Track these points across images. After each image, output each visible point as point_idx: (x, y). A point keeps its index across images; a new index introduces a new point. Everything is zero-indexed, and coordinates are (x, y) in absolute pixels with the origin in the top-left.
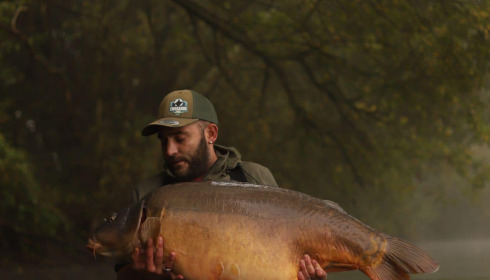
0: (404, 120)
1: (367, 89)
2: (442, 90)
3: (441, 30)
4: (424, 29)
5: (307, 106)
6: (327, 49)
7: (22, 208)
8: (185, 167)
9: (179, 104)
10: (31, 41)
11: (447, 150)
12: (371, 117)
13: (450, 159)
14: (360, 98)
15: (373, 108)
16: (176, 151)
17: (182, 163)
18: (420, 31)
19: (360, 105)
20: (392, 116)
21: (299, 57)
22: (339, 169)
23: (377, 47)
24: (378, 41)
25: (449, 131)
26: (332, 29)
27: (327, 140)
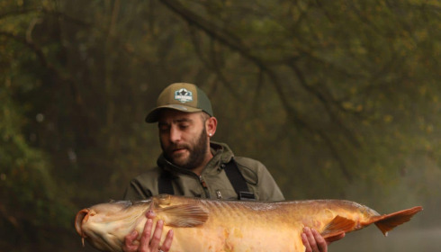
0: (388, 119)
1: (354, 90)
2: (423, 90)
3: (422, 35)
4: (406, 33)
5: (299, 106)
6: (316, 54)
7: (40, 203)
8: (186, 155)
9: (183, 93)
10: (45, 50)
11: (428, 146)
12: (358, 116)
13: (431, 154)
14: (347, 99)
15: (359, 108)
16: (179, 138)
17: (184, 151)
18: (401, 36)
19: (347, 105)
20: (377, 115)
21: (291, 61)
22: (328, 165)
23: (362, 51)
24: (363, 45)
25: (430, 128)
26: (320, 36)
27: (317, 138)
